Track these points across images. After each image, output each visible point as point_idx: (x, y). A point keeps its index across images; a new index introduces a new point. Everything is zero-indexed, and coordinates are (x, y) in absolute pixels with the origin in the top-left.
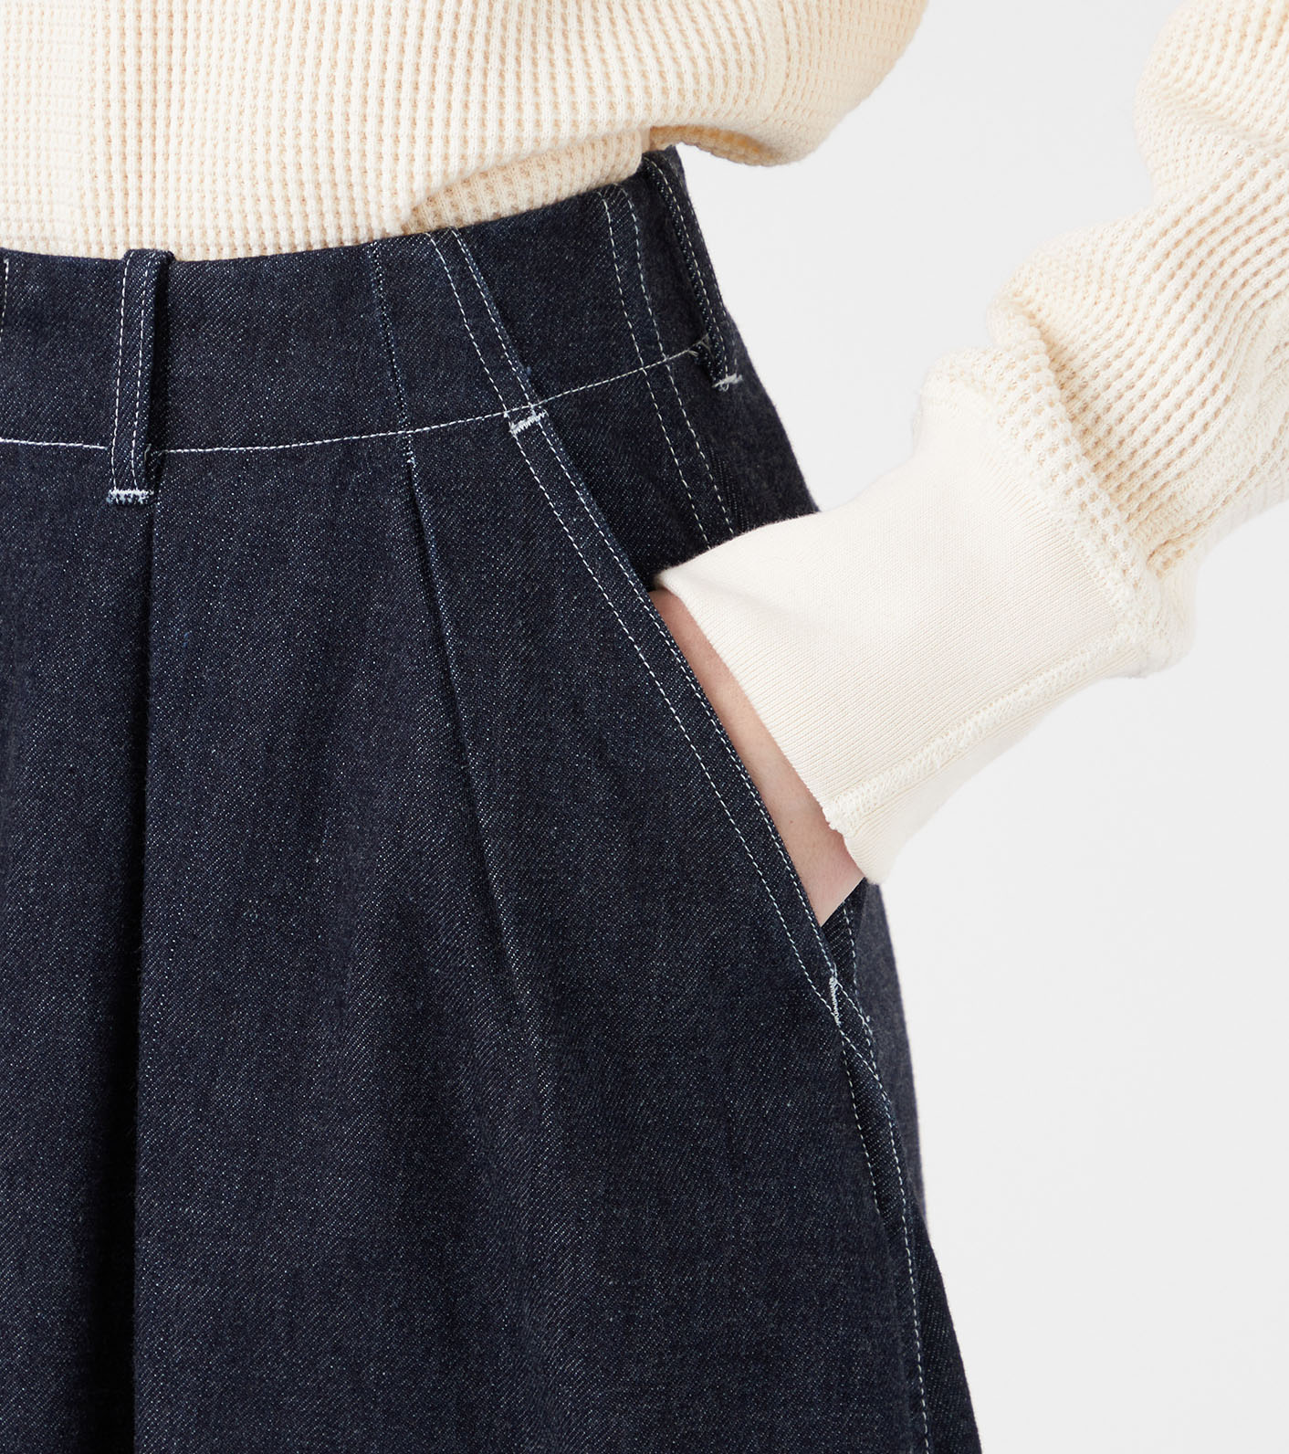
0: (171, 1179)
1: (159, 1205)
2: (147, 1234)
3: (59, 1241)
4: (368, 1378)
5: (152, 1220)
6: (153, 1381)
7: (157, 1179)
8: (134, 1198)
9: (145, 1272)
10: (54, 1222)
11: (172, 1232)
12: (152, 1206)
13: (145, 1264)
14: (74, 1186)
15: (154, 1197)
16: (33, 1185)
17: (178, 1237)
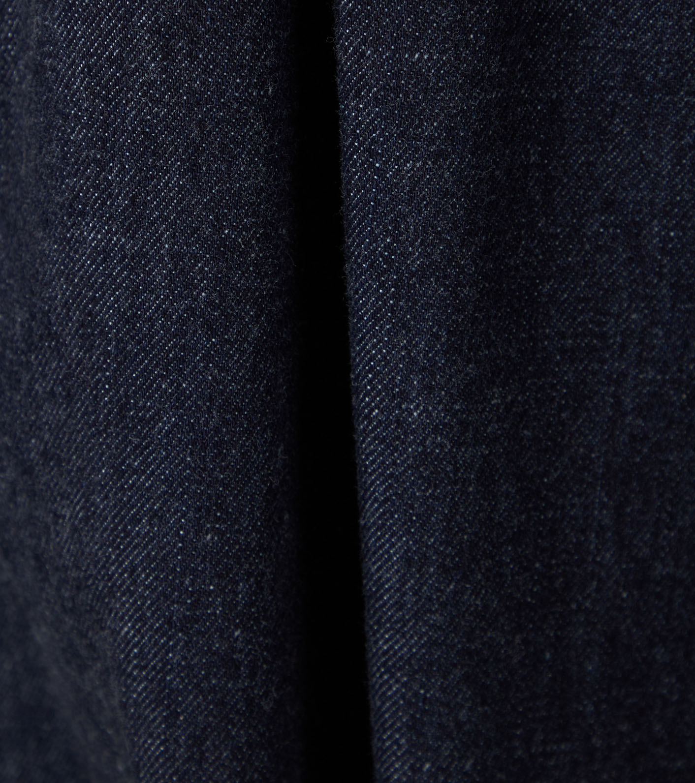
0: (388, 15)
1: (374, 52)
2: (358, 94)
3: (245, 125)
4: (650, 242)
5: (363, 76)
6: (377, 300)
7: (367, 17)
8: (334, 45)
9: (356, 150)
10: (236, 99)
11: (397, 89)
12: (363, 54)
13: (357, 137)
14: (259, 44)
15: (364, 41)
16: (201, 50)
17: (406, 95)
